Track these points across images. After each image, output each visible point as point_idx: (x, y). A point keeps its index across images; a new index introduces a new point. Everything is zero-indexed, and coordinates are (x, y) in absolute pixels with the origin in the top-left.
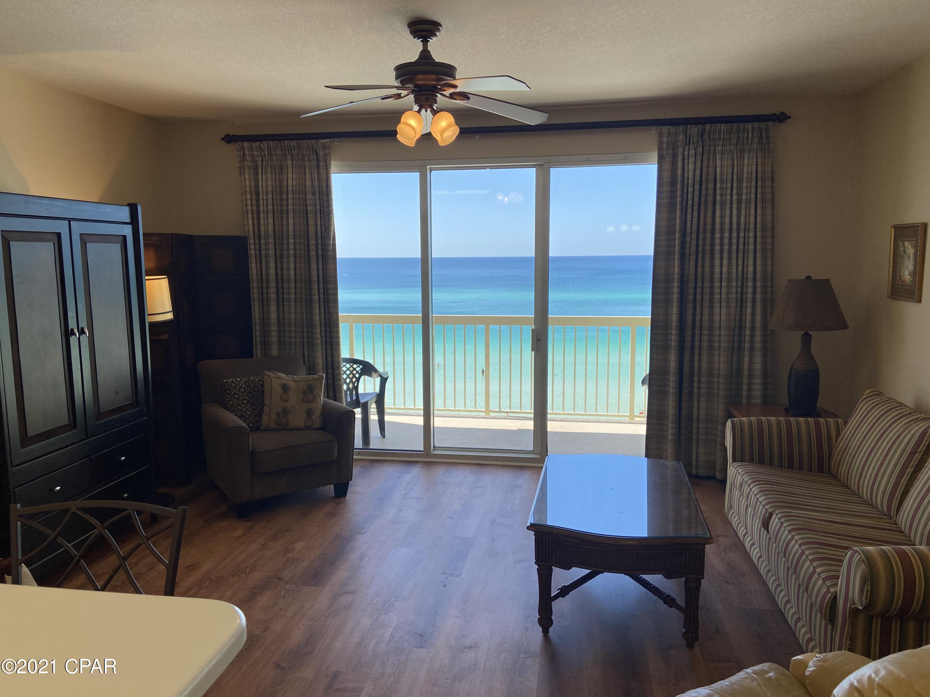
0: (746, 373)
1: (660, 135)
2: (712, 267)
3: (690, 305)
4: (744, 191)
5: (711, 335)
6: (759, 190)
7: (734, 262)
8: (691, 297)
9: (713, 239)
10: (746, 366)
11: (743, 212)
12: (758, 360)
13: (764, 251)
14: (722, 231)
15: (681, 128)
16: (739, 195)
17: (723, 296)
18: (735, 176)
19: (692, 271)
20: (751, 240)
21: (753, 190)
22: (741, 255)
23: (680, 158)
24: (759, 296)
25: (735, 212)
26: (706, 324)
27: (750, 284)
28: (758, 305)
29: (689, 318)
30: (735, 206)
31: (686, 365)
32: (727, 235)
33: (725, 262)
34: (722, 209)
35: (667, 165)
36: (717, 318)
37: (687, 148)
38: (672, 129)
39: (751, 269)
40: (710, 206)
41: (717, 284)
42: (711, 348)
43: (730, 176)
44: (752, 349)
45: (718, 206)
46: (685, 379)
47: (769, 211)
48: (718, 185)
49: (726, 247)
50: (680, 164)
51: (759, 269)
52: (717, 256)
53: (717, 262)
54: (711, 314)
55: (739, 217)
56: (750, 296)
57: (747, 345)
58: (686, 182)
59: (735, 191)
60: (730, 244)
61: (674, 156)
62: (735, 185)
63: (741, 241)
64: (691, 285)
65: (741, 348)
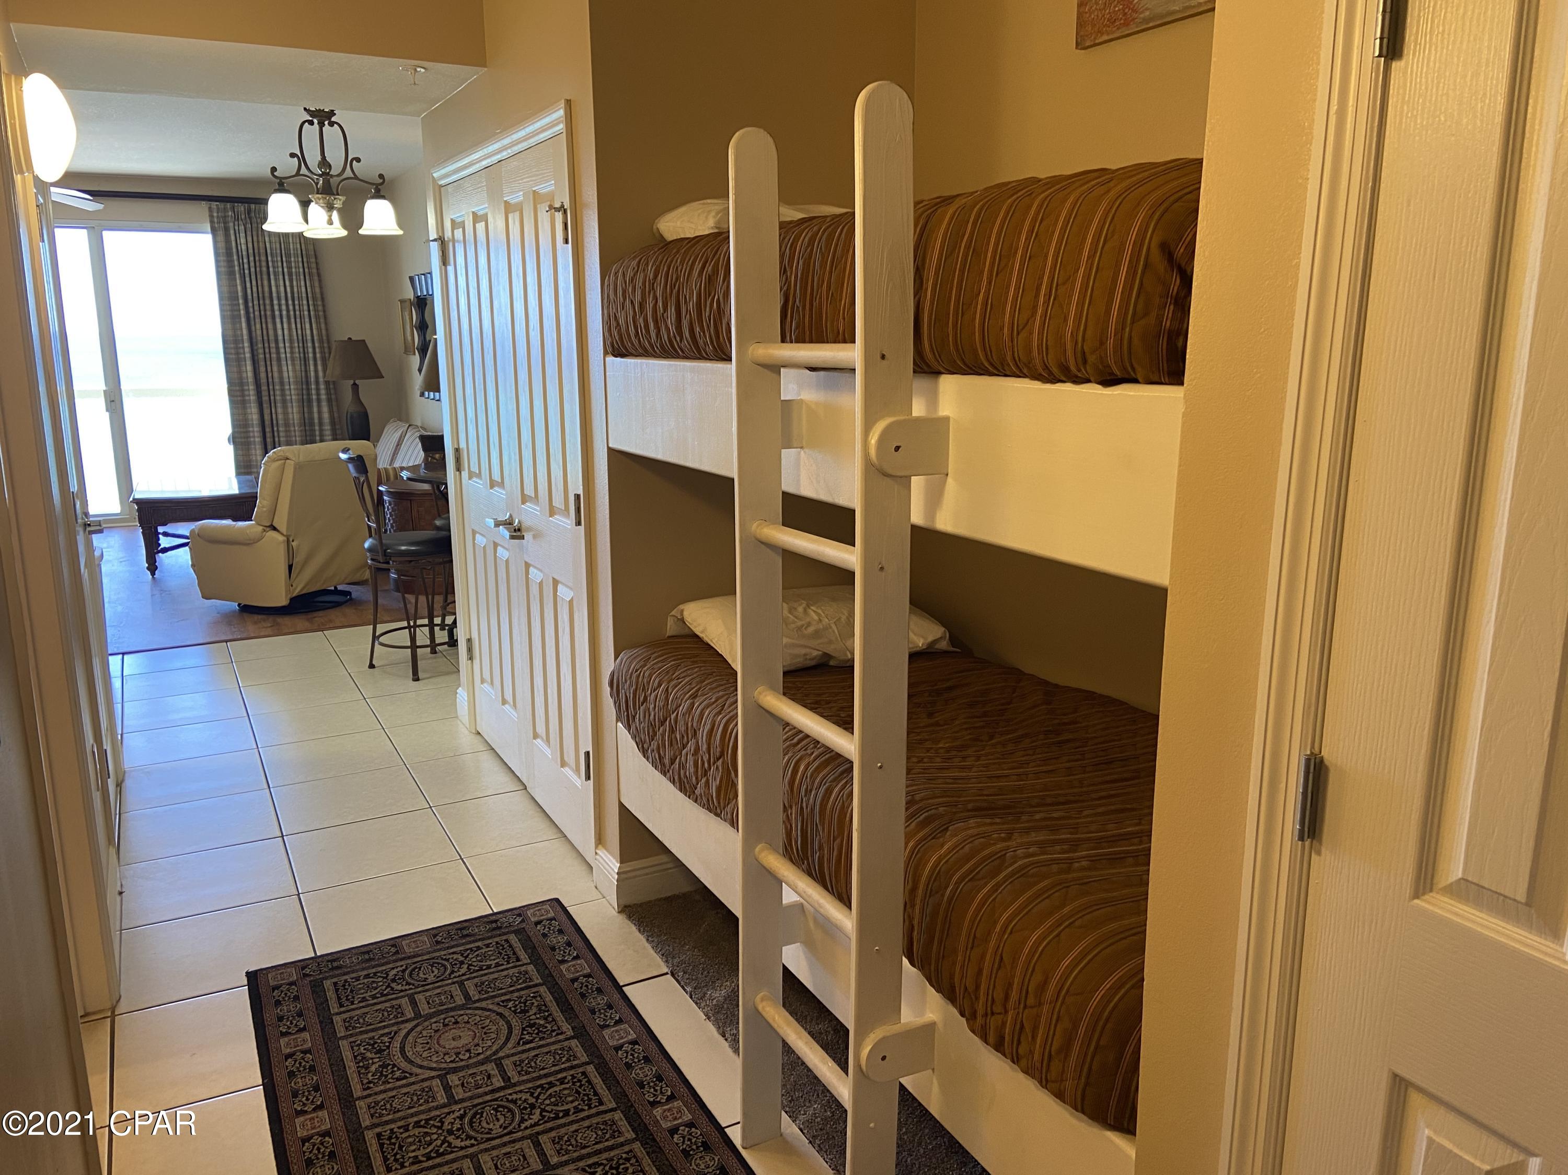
0: (316, 421)
1: (210, 209)
2: (275, 329)
3: (262, 363)
4: (293, 264)
5: (283, 390)
6: (306, 265)
7: (293, 326)
8: (261, 356)
9: (272, 305)
10: (316, 416)
11: (295, 283)
12: (325, 409)
13: (317, 317)
14: (279, 299)
15: (229, 205)
16: (290, 268)
17: (288, 355)
18: (283, 252)
19: (259, 332)
20: (305, 308)
21: (301, 265)
22: (298, 320)
23: (232, 232)
24: (318, 355)
25: (287, 283)
26: (277, 380)
27: (310, 345)
28: (319, 362)
29: (263, 375)
30: (287, 277)
31: (267, 417)
32: (283, 302)
33: (285, 326)
34: (276, 280)
35: (221, 238)
36: (285, 375)
37: (236, 223)
38: (221, 205)
39: (308, 332)
40: (265, 277)
41: (281, 345)
42: (284, 401)
43: (278, 251)
44: (319, 400)
45: (272, 277)
46: (268, 430)
47: (317, 284)
48: (270, 259)
49: (284, 313)
50: (233, 238)
51: (315, 332)
52: (278, 320)
53: (279, 326)
54: (280, 372)
55: (292, 287)
56: (311, 355)
57: (314, 397)
58: (240, 253)
59: (285, 264)
60: (288, 311)
61: (226, 230)
62: (284, 259)
63: (297, 307)
64: (260, 345)
65: (310, 401)
